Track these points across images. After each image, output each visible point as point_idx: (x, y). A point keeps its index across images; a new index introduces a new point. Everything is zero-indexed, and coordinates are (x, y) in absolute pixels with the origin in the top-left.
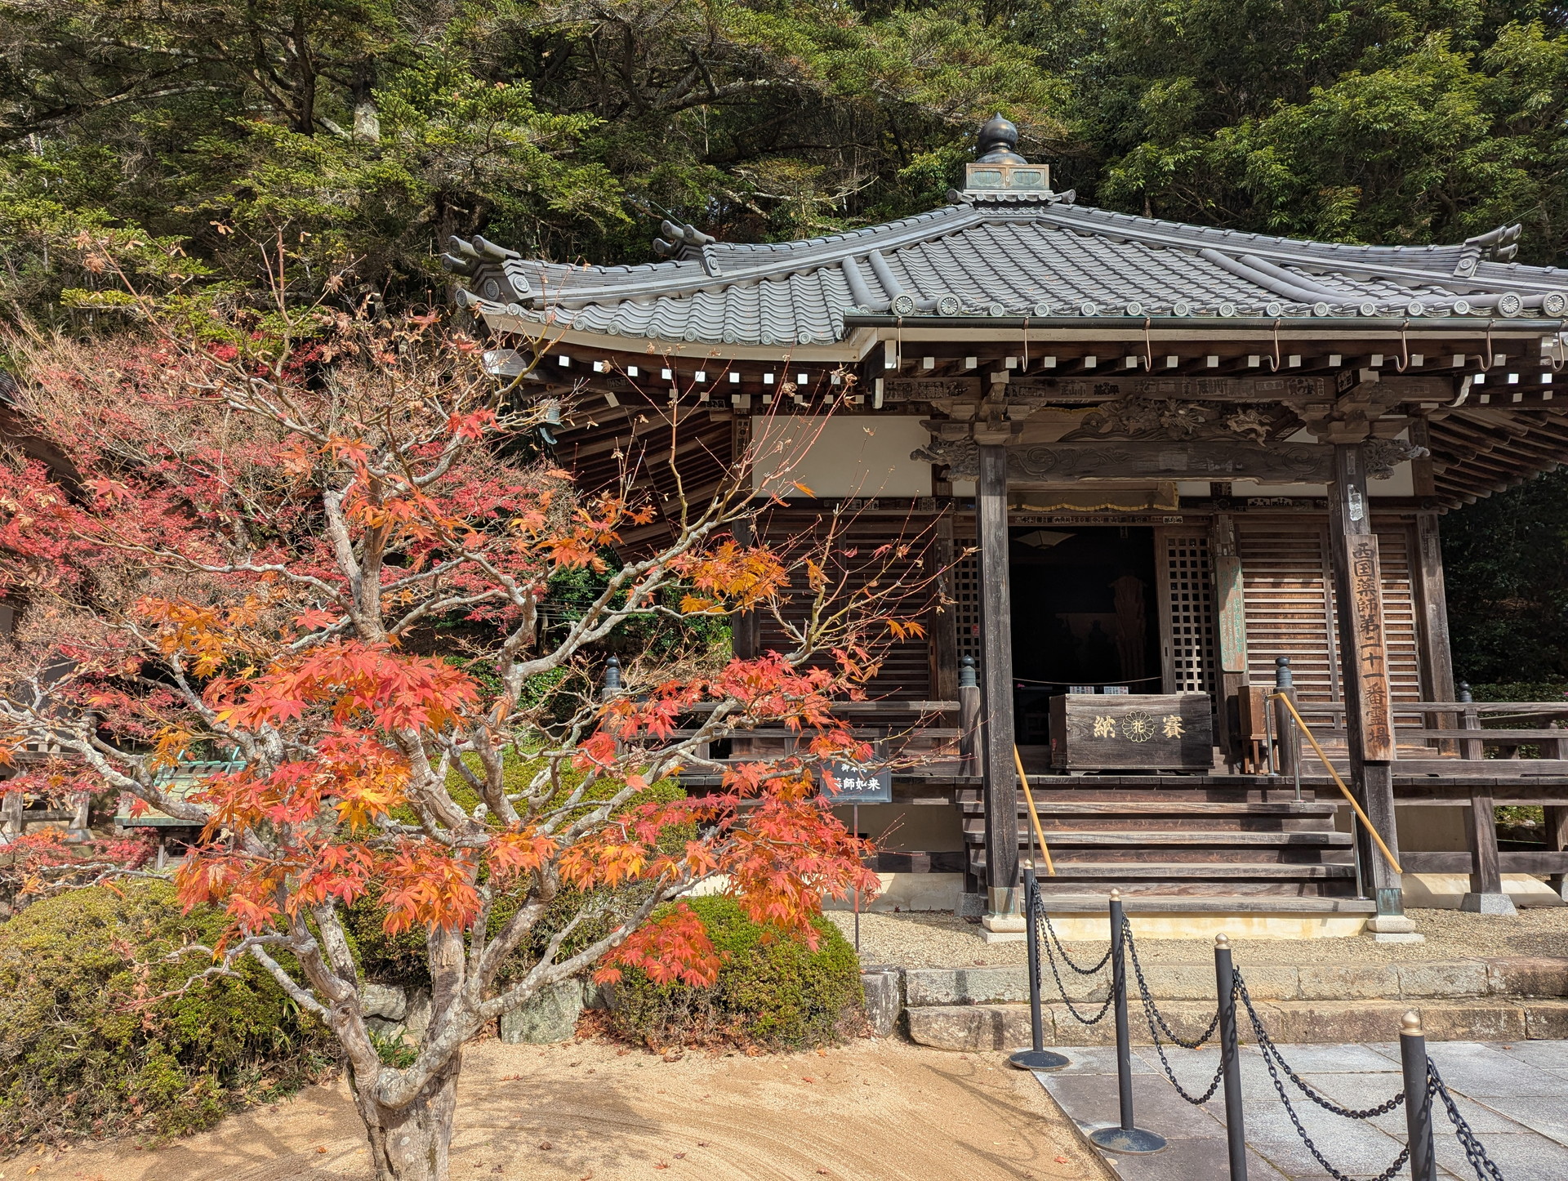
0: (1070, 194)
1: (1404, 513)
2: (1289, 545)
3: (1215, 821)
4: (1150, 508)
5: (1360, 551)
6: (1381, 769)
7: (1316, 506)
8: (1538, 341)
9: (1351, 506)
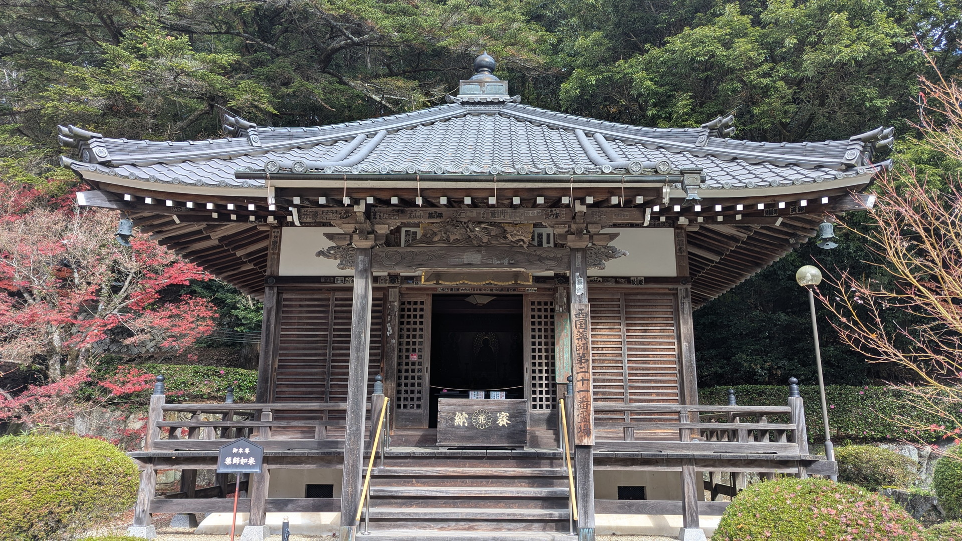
0: (518, 97)
1: (670, 286)
2: (602, 306)
3: (512, 481)
4: (516, 283)
5: (579, 314)
6: (586, 450)
7: (617, 282)
8: (661, 188)
9: (577, 286)
